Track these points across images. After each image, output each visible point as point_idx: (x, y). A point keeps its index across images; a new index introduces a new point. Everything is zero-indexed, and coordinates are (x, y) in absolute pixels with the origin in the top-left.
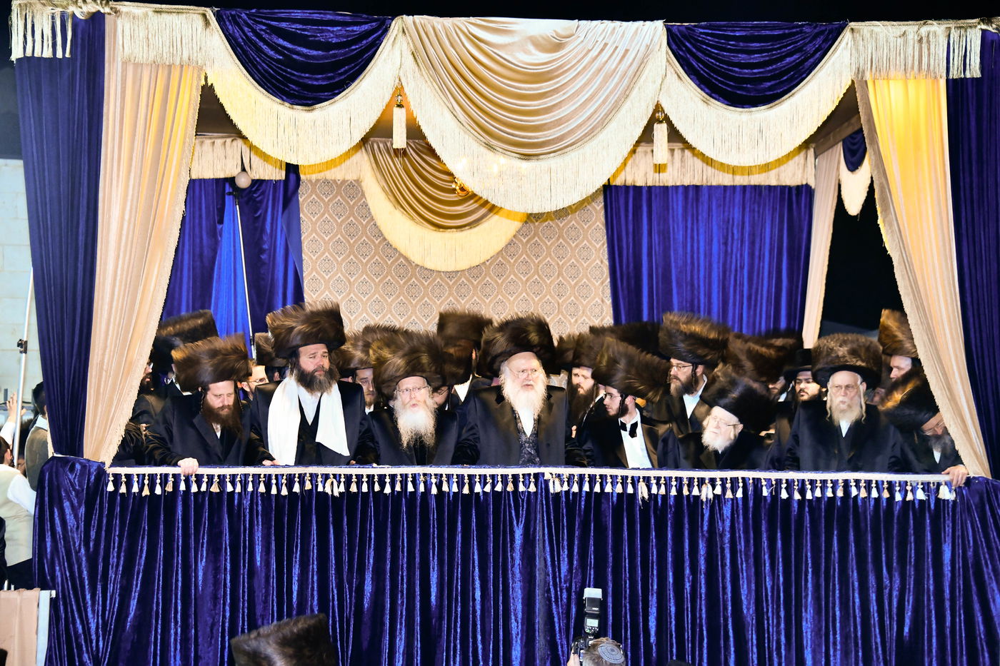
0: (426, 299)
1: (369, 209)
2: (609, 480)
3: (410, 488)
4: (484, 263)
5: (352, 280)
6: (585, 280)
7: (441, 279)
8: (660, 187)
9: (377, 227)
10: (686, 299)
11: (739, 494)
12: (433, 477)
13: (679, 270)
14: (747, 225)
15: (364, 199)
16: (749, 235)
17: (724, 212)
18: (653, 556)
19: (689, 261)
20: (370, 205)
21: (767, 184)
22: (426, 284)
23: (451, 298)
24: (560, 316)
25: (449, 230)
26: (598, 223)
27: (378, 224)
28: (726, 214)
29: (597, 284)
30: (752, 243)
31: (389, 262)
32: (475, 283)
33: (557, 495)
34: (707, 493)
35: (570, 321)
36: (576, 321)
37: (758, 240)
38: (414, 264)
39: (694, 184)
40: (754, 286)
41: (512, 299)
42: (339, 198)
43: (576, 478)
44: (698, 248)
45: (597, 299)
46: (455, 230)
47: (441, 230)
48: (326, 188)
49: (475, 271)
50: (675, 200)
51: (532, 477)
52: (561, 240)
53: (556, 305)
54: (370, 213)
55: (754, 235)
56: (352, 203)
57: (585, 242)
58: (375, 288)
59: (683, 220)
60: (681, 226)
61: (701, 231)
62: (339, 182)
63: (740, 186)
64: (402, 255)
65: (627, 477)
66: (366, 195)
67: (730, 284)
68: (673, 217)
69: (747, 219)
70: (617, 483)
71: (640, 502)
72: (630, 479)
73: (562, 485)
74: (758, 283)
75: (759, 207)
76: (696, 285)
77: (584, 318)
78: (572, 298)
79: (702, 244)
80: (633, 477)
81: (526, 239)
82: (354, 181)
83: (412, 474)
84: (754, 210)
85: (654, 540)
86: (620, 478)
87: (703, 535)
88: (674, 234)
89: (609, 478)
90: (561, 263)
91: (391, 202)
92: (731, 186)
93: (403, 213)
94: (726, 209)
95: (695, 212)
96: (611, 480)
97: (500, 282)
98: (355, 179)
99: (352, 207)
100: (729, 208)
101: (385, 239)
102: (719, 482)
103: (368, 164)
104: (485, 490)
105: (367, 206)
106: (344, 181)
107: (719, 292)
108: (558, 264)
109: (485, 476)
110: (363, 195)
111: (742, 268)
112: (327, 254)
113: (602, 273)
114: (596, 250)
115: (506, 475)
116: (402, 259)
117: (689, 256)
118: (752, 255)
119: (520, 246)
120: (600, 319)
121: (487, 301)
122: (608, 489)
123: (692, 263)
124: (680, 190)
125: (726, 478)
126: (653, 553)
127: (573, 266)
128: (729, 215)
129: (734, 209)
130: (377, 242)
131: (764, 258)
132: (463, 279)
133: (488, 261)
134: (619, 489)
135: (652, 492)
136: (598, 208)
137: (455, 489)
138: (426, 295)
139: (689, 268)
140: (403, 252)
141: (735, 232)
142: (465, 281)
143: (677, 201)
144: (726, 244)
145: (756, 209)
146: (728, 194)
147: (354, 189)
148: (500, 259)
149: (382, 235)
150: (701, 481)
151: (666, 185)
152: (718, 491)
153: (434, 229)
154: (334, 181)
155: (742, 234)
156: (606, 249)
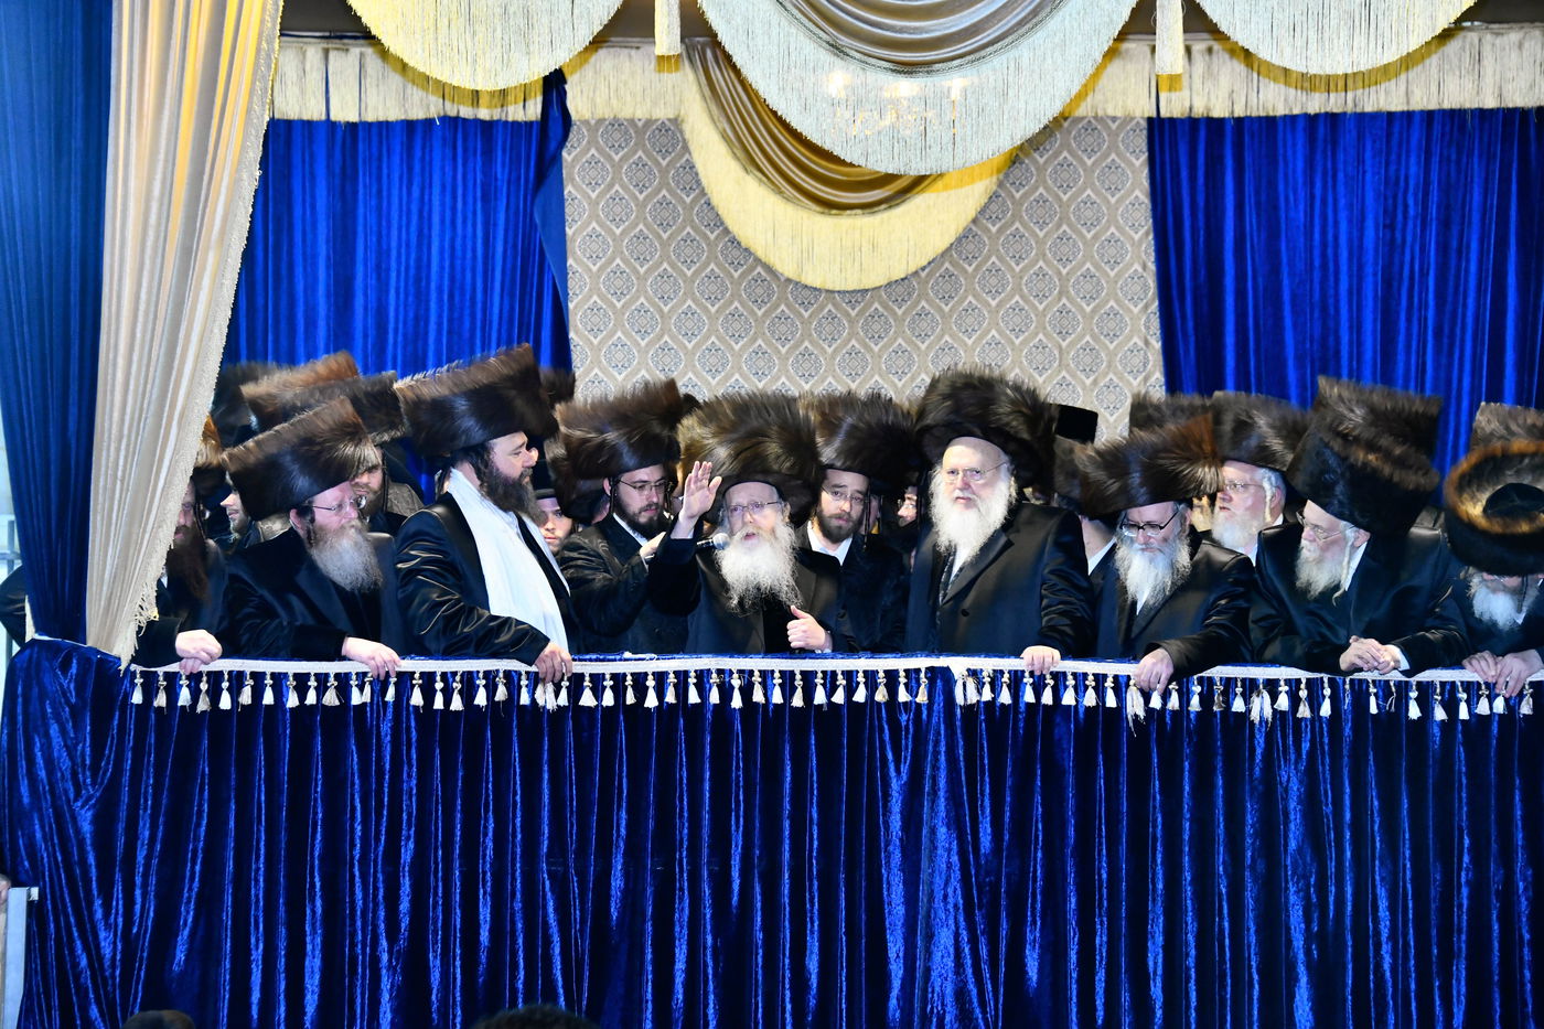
0: (806, 343)
1: (697, 174)
2: (1071, 682)
3: (693, 697)
4: (916, 273)
5: (666, 309)
6: (1112, 303)
7: (834, 305)
8: (1260, 118)
9: (713, 208)
10: (1312, 336)
11: (1326, 709)
12: (736, 676)
13: (1297, 280)
14: (1434, 187)
15: (687, 156)
16: (1438, 208)
17: (1387, 164)
18: (1155, 827)
19: (1317, 263)
20: (700, 167)
21: (1475, 105)
22: (806, 315)
23: (853, 342)
24: (1064, 373)
25: (848, 212)
26: (1137, 193)
27: (715, 202)
28: (1393, 168)
29: (1136, 310)
30: (1445, 224)
31: (736, 275)
32: (900, 312)
33: (969, 709)
34: (1261, 707)
35: (1084, 383)
36: (1095, 382)
37: (1456, 218)
38: (783, 279)
39: (1328, 110)
40: (1449, 308)
41: (970, 342)
42: (640, 153)
43: (1006, 678)
44: (1336, 238)
45: (1135, 339)
46: (859, 211)
47: (834, 212)
48: (617, 135)
49: (900, 289)
50: (1289, 143)
51: (922, 675)
52: (1065, 227)
53: (1056, 352)
54: (698, 182)
55: (1448, 207)
56: (664, 163)
57: (1113, 229)
58: (710, 324)
59: (1305, 183)
60: (1301, 194)
61: (1342, 202)
62: (640, 124)
63: (1422, 112)
64: (760, 260)
65: (1105, 677)
66: (692, 147)
67: (1399, 304)
68: (1286, 175)
69: (1434, 177)
70: (1086, 687)
71: (1131, 724)
72: (1110, 679)
73: (979, 691)
74: (1455, 302)
75: (1459, 153)
76: (1332, 311)
77: (1111, 376)
78: (1088, 338)
79: (1343, 226)
80: (1116, 678)
81: (998, 226)
82: (669, 120)
83: (696, 671)
84: (1449, 160)
85: (1158, 797)
86: (1091, 677)
87: (1253, 789)
88: (1287, 211)
89: (1070, 677)
90: (1064, 272)
91: (738, 159)
92: (1403, 113)
93: (760, 180)
94: (1393, 157)
95: (1329, 165)
96: (1073, 682)
97: (947, 309)
98: (671, 116)
99: (664, 172)
100: (1399, 157)
101: (727, 231)
102: (1284, 688)
103: (695, 88)
104: (834, 699)
105: (692, 167)
106: (649, 122)
107: (1375, 320)
108: (1059, 273)
109: (834, 673)
110: (686, 149)
111: (1424, 274)
112: (618, 261)
113: (1145, 287)
114: (1132, 245)
115: (873, 671)
116: (759, 269)
117: (1317, 252)
118: (1443, 248)
119: (986, 239)
120: (1140, 378)
121: (923, 347)
122: (1068, 698)
123: (1324, 266)
124: (1301, 125)
125: (1300, 679)
126: (1155, 820)
127: (1087, 275)
128: (1398, 170)
129: (1408, 157)
130: (712, 237)
131: (1468, 253)
132: (876, 305)
133: (923, 269)
134: (1090, 699)
135: (1151, 705)
136: (1137, 163)
137: (777, 698)
138: (807, 335)
139: (1317, 275)
140: (760, 254)
141: (1411, 202)
142: (880, 309)
143: (1294, 145)
144: (1390, 227)
145: (1454, 157)
146: (1396, 130)
147: (668, 136)
148: (947, 265)
149: (722, 223)
150: (1250, 687)
151: (1271, 114)
152: (1283, 702)
153: (818, 209)
154: (632, 122)
155: (1425, 208)
156: (1153, 242)
